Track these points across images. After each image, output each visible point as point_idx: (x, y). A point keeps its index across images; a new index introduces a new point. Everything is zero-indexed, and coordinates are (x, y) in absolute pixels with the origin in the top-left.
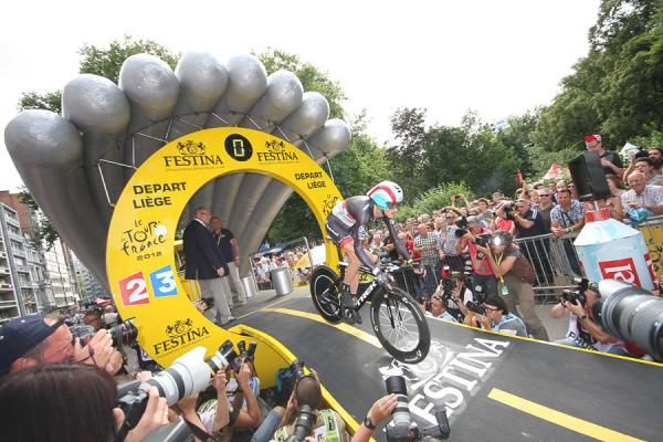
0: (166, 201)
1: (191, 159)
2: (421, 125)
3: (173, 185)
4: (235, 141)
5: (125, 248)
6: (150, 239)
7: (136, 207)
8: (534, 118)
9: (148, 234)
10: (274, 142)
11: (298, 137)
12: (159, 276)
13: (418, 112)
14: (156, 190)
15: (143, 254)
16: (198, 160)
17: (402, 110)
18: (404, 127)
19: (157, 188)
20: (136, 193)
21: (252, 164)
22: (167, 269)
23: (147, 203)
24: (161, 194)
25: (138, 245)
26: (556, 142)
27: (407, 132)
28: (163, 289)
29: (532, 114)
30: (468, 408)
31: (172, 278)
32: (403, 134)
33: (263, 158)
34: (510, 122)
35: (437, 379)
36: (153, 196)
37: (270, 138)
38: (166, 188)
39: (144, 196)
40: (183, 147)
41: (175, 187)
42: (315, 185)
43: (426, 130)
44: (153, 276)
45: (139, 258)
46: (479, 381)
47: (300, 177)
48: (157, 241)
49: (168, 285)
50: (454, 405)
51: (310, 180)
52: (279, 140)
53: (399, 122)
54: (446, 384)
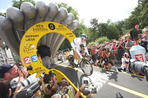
0: (34, 39)
1: (40, 29)
2: (97, 23)
3: (36, 35)
4: (51, 25)
5: (24, 51)
6: (30, 48)
7: (26, 41)
8: (124, 21)
9: (30, 47)
10: (61, 25)
11: (67, 24)
12: (33, 57)
13: (96, 19)
14: (31, 37)
15: (28, 52)
16: (42, 29)
17: (93, 19)
18: (93, 23)
19: (31, 36)
20: (26, 37)
21: (55, 31)
22: (35, 56)
23: (29, 40)
24: (32, 38)
25: (27, 50)
26: (129, 27)
27: (94, 24)
28: (34, 60)
29: (124, 20)
30: (103, 86)
31: (36, 58)
32: (93, 25)
33: (58, 29)
34: (118, 22)
35: (97, 80)
36: (31, 38)
37: (60, 25)
38: (34, 36)
39: (28, 38)
40: (38, 26)
41: (36, 36)
42: (71, 36)
43: (98, 24)
44: (31, 57)
45: (28, 53)
46: (106, 80)
47: (67, 34)
48: (32, 49)
49: (35, 59)
50: (100, 86)
51: (69, 35)
52: (62, 25)
53: (92, 22)
54: (99, 81)
